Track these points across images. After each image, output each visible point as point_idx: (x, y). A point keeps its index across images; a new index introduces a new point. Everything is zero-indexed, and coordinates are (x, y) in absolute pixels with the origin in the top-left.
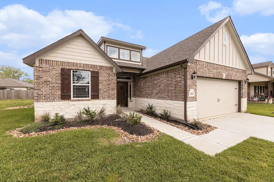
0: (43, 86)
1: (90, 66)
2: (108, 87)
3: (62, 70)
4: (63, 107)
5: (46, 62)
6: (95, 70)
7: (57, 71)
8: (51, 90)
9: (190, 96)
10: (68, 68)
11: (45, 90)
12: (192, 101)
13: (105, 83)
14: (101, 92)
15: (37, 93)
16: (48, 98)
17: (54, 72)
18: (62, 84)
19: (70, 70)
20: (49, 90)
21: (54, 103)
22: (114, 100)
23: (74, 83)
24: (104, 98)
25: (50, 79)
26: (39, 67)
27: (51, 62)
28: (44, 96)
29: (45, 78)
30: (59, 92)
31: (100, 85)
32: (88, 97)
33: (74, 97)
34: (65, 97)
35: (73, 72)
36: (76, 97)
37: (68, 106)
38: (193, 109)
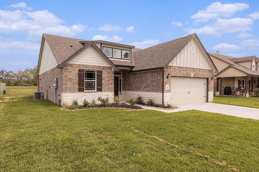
0: (68, 82)
1: (96, 67)
2: (108, 82)
3: (79, 70)
4: (79, 97)
5: (70, 66)
6: (99, 70)
7: (76, 71)
8: (73, 84)
9: (166, 89)
10: (83, 69)
11: (69, 85)
12: (167, 92)
13: (106, 79)
14: (103, 86)
15: (65, 87)
16: (71, 91)
17: (75, 72)
18: (79, 80)
20: (72, 84)
21: (74, 94)
22: (112, 92)
23: (86, 79)
24: (105, 91)
25: (72, 77)
26: (66, 69)
27: (73, 65)
28: (69, 89)
29: (69, 77)
30: (77, 86)
31: (103, 80)
32: (95, 90)
33: (86, 90)
34: (81, 90)
35: (85, 71)
37: (82, 96)
38: (168, 98)
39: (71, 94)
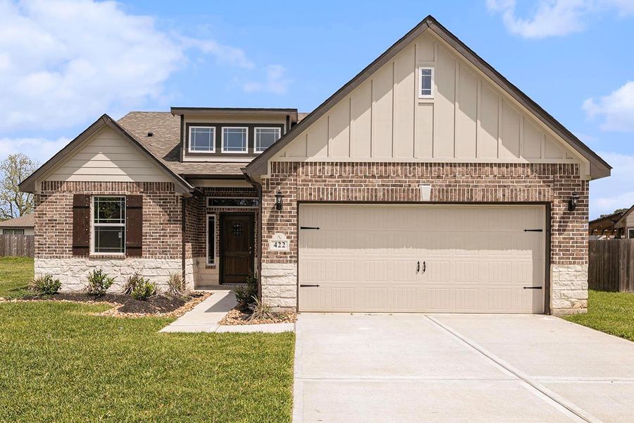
0: (46, 230)
1: (124, 186)
2: (162, 230)
3: (77, 197)
4: (76, 269)
5: (52, 186)
6: (134, 193)
8: (58, 236)
10: (85, 193)
11: (50, 236)
12: (279, 262)
13: (157, 220)
14: (146, 241)
15: (38, 241)
16: (54, 253)
17: (64, 202)
18: (75, 224)
19: (88, 196)
20: (56, 236)
21: (62, 261)
22: (176, 260)
23: (96, 222)
24: (153, 254)
25: (57, 217)
26: (42, 196)
27: (59, 185)
28: (49, 247)
29: (49, 215)
30: (70, 241)
31: (145, 224)
32: (123, 251)
33: (96, 251)
34: (80, 249)
35: (96, 199)
36: (101, 251)
37: (84, 267)
38: (284, 282)
39: (54, 261)
